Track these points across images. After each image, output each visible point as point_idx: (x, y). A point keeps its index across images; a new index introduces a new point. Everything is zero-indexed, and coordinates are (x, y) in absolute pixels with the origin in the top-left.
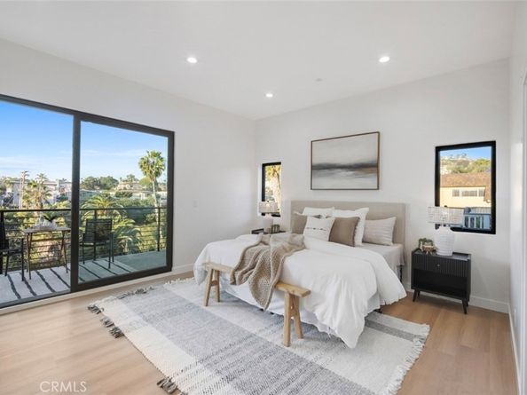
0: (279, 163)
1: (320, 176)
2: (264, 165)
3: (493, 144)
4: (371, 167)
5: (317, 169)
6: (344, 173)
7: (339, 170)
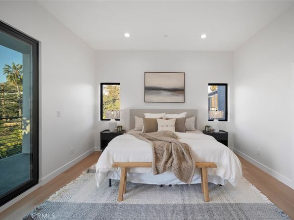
0: (119, 84)
1: (151, 94)
2: (102, 84)
3: (226, 85)
4: (180, 91)
5: (148, 89)
6: (166, 93)
7: (163, 91)
